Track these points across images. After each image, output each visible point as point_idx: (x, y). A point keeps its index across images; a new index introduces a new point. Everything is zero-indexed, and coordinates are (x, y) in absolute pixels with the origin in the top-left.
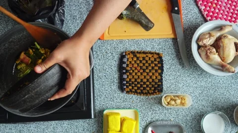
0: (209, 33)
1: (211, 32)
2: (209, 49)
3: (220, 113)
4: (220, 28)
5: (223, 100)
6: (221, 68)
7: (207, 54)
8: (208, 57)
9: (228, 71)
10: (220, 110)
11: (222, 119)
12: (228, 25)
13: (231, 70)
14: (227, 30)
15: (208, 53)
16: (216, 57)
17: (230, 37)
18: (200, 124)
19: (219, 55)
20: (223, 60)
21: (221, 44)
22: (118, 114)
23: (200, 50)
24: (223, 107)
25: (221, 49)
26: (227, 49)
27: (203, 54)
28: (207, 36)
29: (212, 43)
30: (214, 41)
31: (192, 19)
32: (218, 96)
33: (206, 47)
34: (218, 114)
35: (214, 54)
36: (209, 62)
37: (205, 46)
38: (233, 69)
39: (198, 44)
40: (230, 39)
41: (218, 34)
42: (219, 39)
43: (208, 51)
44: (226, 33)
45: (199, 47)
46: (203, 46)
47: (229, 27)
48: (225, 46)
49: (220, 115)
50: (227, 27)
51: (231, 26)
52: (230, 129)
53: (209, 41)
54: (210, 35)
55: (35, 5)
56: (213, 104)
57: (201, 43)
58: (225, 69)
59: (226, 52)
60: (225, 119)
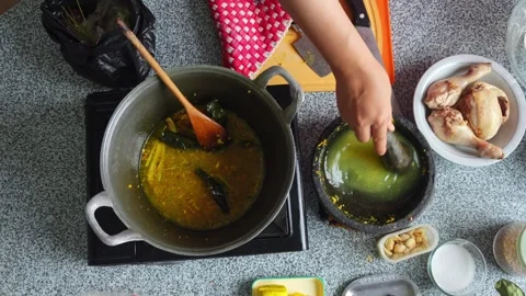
0: (447, 82)
1: (450, 80)
2: (449, 115)
3: (467, 242)
4: (468, 70)
5: (471, 218)
6: (475, 150)
7: (445, 124)
8: (447, 131)
9: (490, 155)
10: (465, 237)
11: (469, 255)
12: (484, 64)
13: (496, 154)
14: (481, 73)
15: (448, 123)
16: (463, 130)
17: (488, 87)
18: (426, 266)
19: (469, 125)
20: (477, 135)
21: (472, 102)
22: (281, 288)
23: (430, 119)
24: (471, 231)
25: (473, 111)
26: (485, 112)
27: (438, 125)
28: (444, 89)
29: (454, 102)
30: (457, 98)
31: (410, 54)
32: (462, 209)
33: (442, 110)
34: (462, 244)
35: (460, 124)
36: (450, 141)
37: (440, 109)
38: (500, 152)
39: (426, 107)
40: (488, 92)
41: (465, 83)
42: (467, 93)
43: (448, 119)
44: (479, 80)
45: (429, 112)
46: (435, 110)
47: (485, 67)
48: (480, 106)
49: (466, 247)
50: (481, 67)
51: (489, 64)
52: (485, 275)
53: (447, 99)
54: (450, 87)
55: (96, 24)
56: (451, 225)
57: (431, 104)
58: (483, 153)
59: (484, 119)
60: (475, 255)
